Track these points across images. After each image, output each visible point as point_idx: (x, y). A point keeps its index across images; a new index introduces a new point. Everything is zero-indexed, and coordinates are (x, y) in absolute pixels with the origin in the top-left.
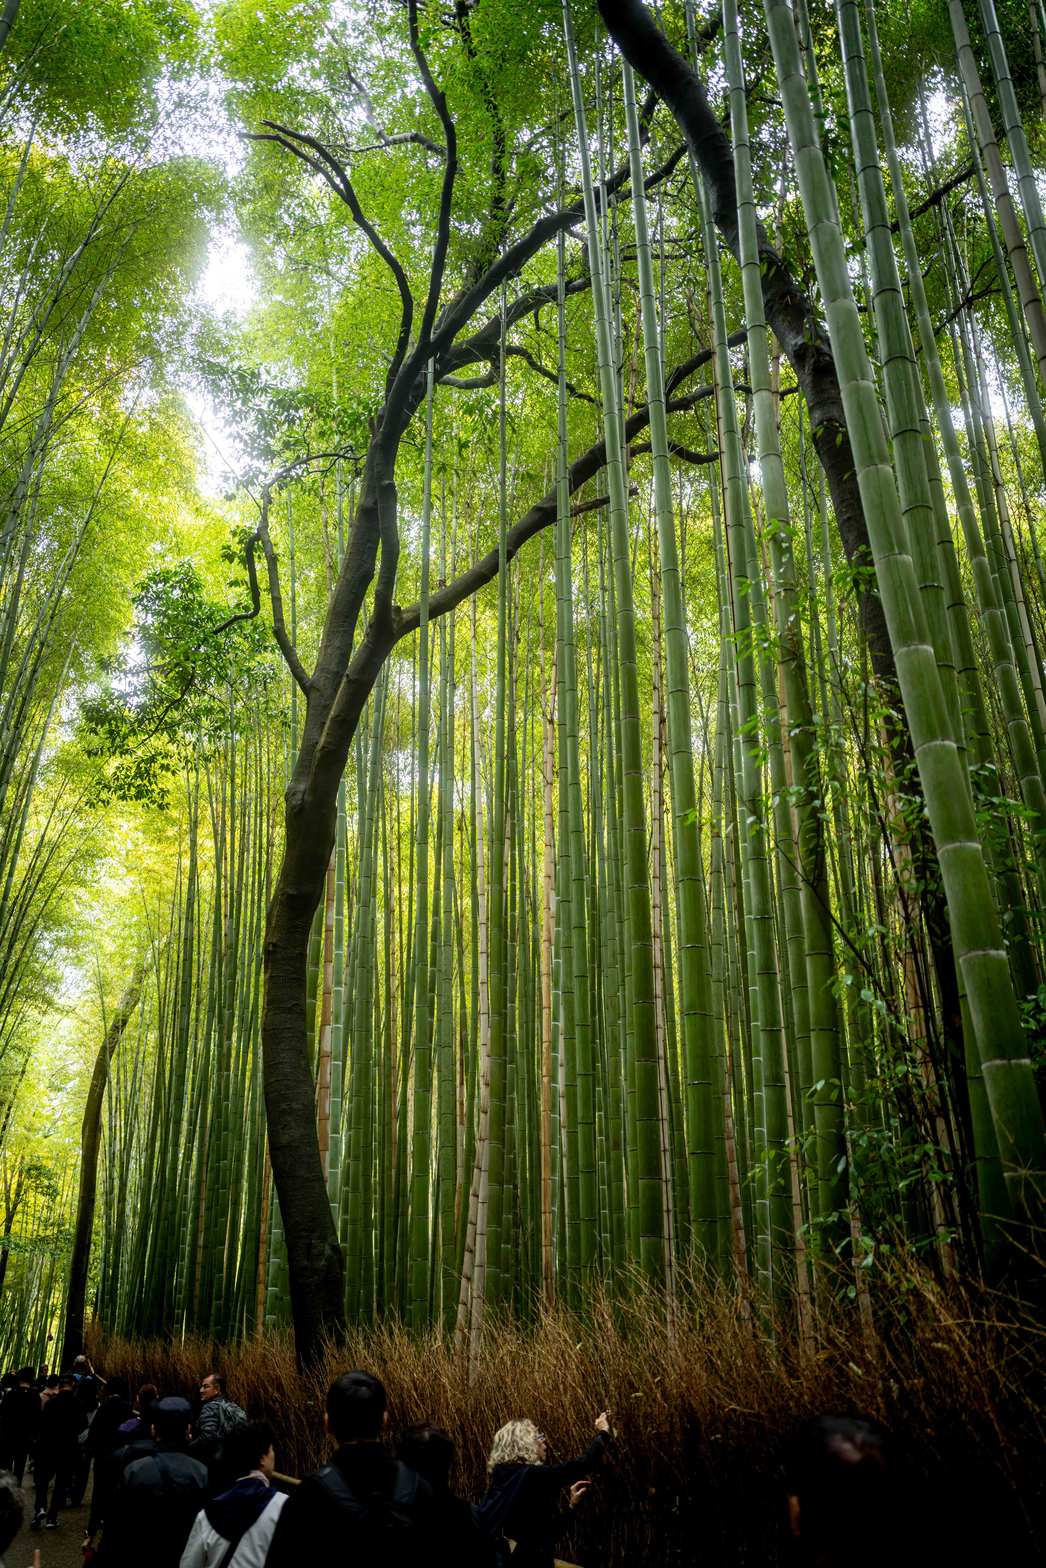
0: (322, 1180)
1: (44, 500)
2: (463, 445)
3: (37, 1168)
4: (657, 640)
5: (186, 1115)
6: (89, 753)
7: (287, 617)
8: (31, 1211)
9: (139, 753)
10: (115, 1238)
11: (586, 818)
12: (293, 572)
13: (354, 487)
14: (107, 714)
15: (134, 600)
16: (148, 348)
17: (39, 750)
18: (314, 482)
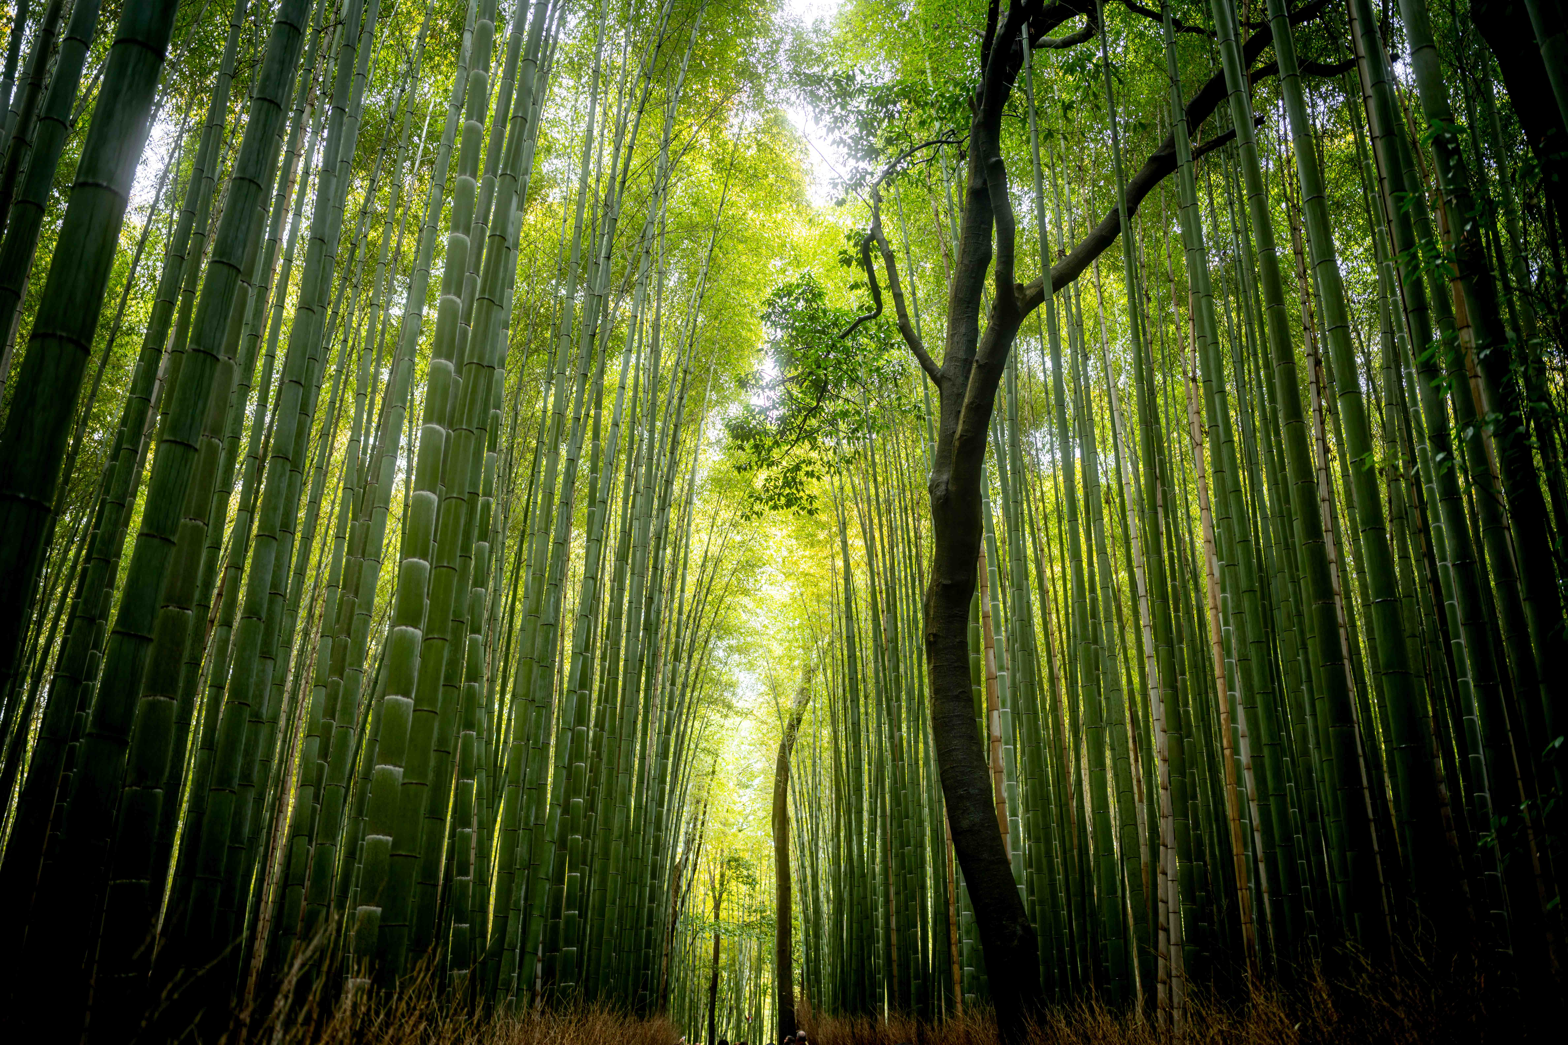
0: (1006, 863)
1: (672, 236)
2: (1067, 107)
3: (736, 860)
4: (1302, 276)
5: (866, 806)
6: (739, 469)
7: (910, 311)
8: (735, 899)
9: (784, 463)
10: (814, 922)
11: (1243, 476)
12: (910, 266)
13: (960, 170)
14: (751, 430)
15: (762, 318)
16: (747, 73)
17: (693, 471)
18: (920, 173)
